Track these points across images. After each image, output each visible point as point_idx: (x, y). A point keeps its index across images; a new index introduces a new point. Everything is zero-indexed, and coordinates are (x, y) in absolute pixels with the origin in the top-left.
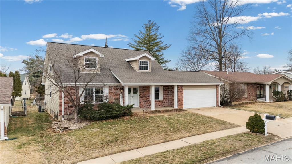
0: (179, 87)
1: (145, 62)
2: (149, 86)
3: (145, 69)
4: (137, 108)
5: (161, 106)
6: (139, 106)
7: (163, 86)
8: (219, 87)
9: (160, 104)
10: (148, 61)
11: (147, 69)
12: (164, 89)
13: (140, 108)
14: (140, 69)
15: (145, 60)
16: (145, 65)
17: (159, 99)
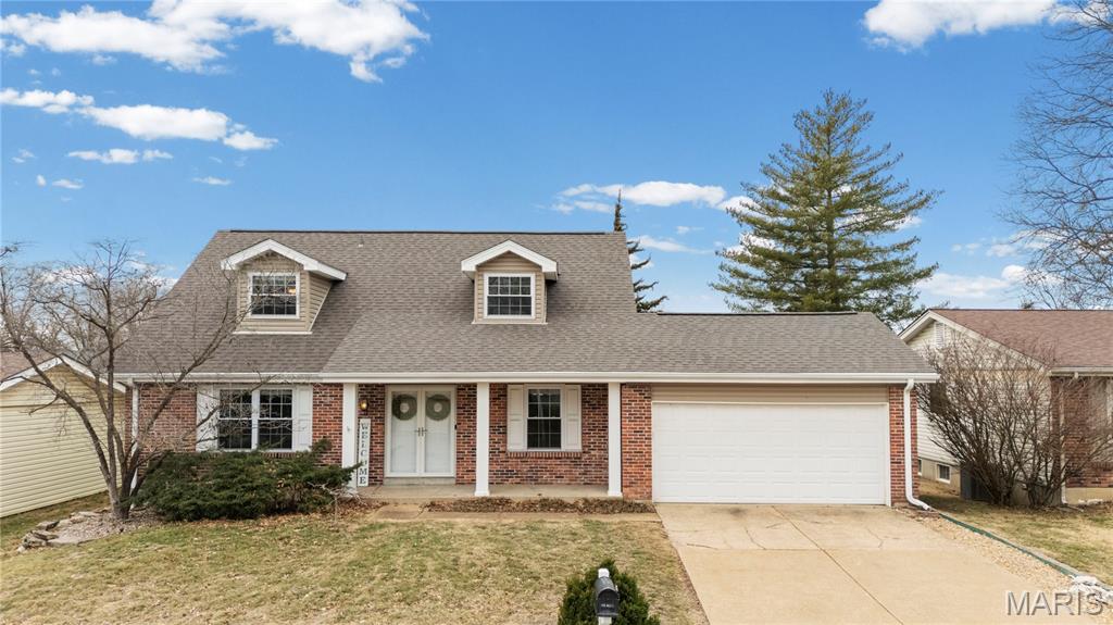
0: (629, 392)
1: (515, 281)
2: (506, 385)
3: (515, 311)
4: (442, 482)
5: (566, 480)
6: (452, 473)
7: (579, 387)
8: (907, 398)
9: (563, 469)
10: (533, 277)
11: (527, 311)
12: (584, 401)
13: (454, 481)
14: (491, 311)
15: (519, 272)
16: (515, 291)
17: (558, 445)
